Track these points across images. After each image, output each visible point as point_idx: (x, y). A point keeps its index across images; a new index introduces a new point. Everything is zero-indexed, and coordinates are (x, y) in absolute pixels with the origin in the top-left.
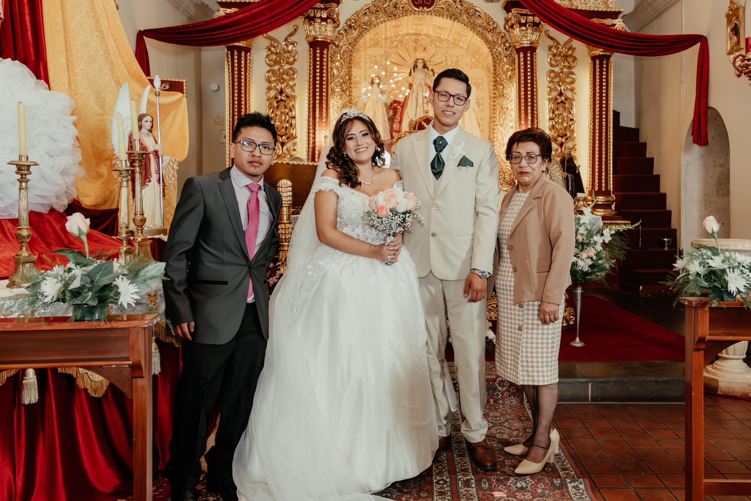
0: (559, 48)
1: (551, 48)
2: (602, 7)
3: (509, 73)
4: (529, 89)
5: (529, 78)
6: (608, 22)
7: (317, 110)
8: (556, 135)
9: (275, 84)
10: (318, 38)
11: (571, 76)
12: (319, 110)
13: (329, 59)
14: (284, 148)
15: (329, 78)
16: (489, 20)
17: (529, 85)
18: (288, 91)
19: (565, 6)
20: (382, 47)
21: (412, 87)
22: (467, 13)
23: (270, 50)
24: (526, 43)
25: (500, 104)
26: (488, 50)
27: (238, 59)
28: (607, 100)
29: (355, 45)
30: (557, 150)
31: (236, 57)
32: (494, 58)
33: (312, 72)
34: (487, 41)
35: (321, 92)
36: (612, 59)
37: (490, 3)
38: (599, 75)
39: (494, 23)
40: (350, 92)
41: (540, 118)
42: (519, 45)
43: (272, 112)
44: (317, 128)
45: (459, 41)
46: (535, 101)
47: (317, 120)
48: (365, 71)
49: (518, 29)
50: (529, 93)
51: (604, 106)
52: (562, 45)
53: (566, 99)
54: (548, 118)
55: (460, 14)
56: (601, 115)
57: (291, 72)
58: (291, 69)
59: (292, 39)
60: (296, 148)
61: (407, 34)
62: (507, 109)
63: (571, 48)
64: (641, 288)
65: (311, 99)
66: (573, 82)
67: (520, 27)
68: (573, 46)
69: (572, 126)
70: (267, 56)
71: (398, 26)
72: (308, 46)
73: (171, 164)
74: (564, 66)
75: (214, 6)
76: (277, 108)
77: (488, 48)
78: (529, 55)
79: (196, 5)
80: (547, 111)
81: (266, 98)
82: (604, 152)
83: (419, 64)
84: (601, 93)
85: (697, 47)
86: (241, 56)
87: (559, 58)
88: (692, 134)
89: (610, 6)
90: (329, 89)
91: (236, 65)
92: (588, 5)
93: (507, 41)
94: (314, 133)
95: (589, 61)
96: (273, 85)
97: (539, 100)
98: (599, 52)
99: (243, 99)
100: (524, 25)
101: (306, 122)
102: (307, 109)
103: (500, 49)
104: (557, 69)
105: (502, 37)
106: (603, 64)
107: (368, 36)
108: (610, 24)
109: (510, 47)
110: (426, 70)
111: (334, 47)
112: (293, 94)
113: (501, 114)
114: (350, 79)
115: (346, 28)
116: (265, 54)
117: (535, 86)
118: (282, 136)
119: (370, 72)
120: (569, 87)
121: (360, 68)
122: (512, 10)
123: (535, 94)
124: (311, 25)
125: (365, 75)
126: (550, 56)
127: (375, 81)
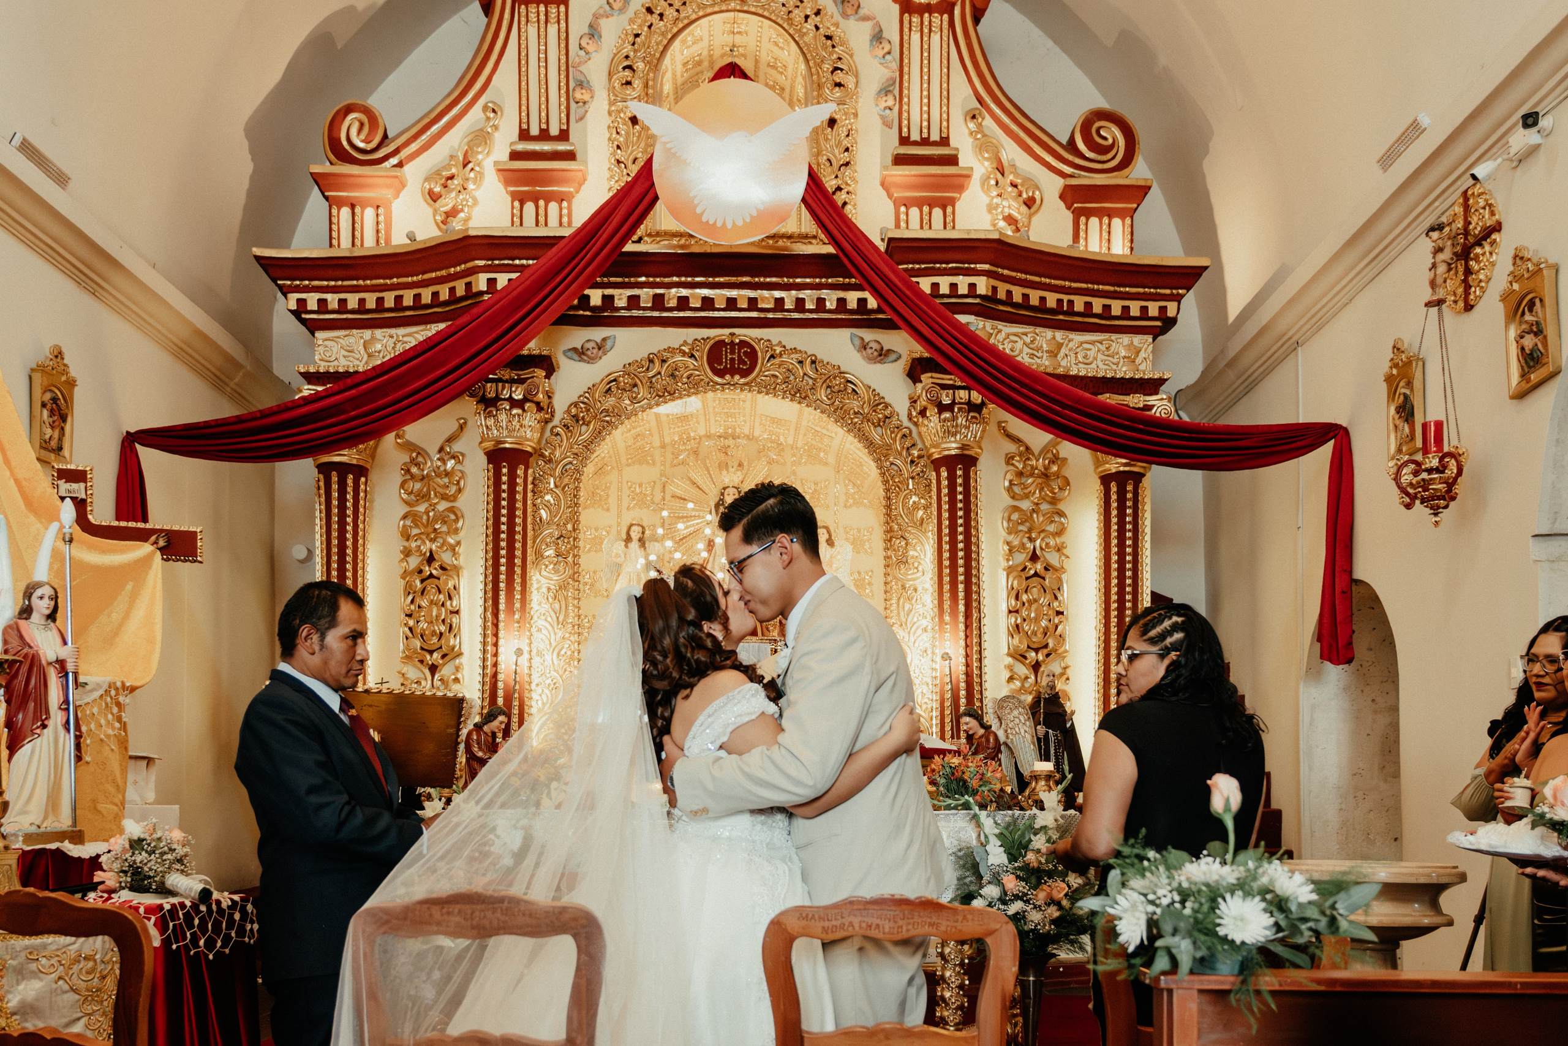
0: (1028, 459)
1: (1012, 458)
2: (1124, 369)
3: (920, 513)
4: (961, 546)
5: (960, 521)
6: (1136, 400)
7: (503, 594)
8: (1024, 646)
9: (419, 543)
10: (504, 442)
11: (1057, 519)
12: (506, 595)
13: (530, 487)
14: (437, 677)
15: (530, 527)
16: (876, 400)
17: (961, 538)
18: (446, 557)
19: (1042, 369)
20: (654, 464)
21: (713, 547)
22: (829, 387)
23: (408, 471)
24: (952, 447)
25: (898, 580)
26: (873, 465)
27: (339, 490)
28: (1136, 569)
29: (588, 458)
30: (1027, 678)
31: (335, 487)
32: (886, 481)
33: (491, 513)
34: (870, 445)
35: (511, 557)
36: (1146, 482)
37: (878, 366)
38: (1118, 516)
39: (887, 407)
40: (575, 556)
41: (986, 610)
42: (940, 453)
43: (412, 601)
44: (501, 634)
45: (819, 449)
46: (974, 572)
47: (502, 616)
48: (618, 515)
49: (935, 419)
50: (961, 554)
51: (1128, 581)
52: (1036, 453)
53: (1046, 569)
54: (1004, 608)
55: (813, 388)
57: (453, 517)
58: (452, 510)
59: (457, 447)
60: (459, 676)
61: (709, 436)
62: (916, 590)
63: (1055, 459)
65: (490, 571)
66: (1060, 533)
67: (940, 413)
68: (1061, 455)
69: (1060, 628)
70: (402, 486)
71: (686, 418)
72: (484, 459)
73: (113, 693)
74: (1042, 498)
75: (294, 380)
76: (422, 593)
77: (877, 460)
80: (1004, 594)
81: (399, 572)
83: (727, 498)
84: (1121, 554)
85: (1325, 452)
86: (346, 485)
87: (1030, 481)
88: (1319, 640)
89: (1142, 367)
90: (530, 551)
91: (335, 503)
92: (1094, 366)
93: (914, 445)
94: (496, 645)
95: (1096, 486)
96: (414, 545)
97: (984, 569)
98: (1116, 465)
100: (949, 408)
101: (480, 622)
102: (481, 594)
103: (898, 462)
104: (1026, 505)
105: (904, 436)
106: (1126, 492)
107: (619, 437)
108: (1141, 405)
109: (920, 457)
111: (540, 463)
112: (455, 562)
113: (901, 601)
114: (574, 530)
115: (569, 421)
116: (399, 480)
117: (973, 540)
118: (431, 652)
119: (628, 518)
120: (1052, 543)
121: (608, 510)
122: (923, 377)
123: (974, 556)
124: (489, 415)
125: (619, 524)
126: (1009, 476)
127: (633, 534)
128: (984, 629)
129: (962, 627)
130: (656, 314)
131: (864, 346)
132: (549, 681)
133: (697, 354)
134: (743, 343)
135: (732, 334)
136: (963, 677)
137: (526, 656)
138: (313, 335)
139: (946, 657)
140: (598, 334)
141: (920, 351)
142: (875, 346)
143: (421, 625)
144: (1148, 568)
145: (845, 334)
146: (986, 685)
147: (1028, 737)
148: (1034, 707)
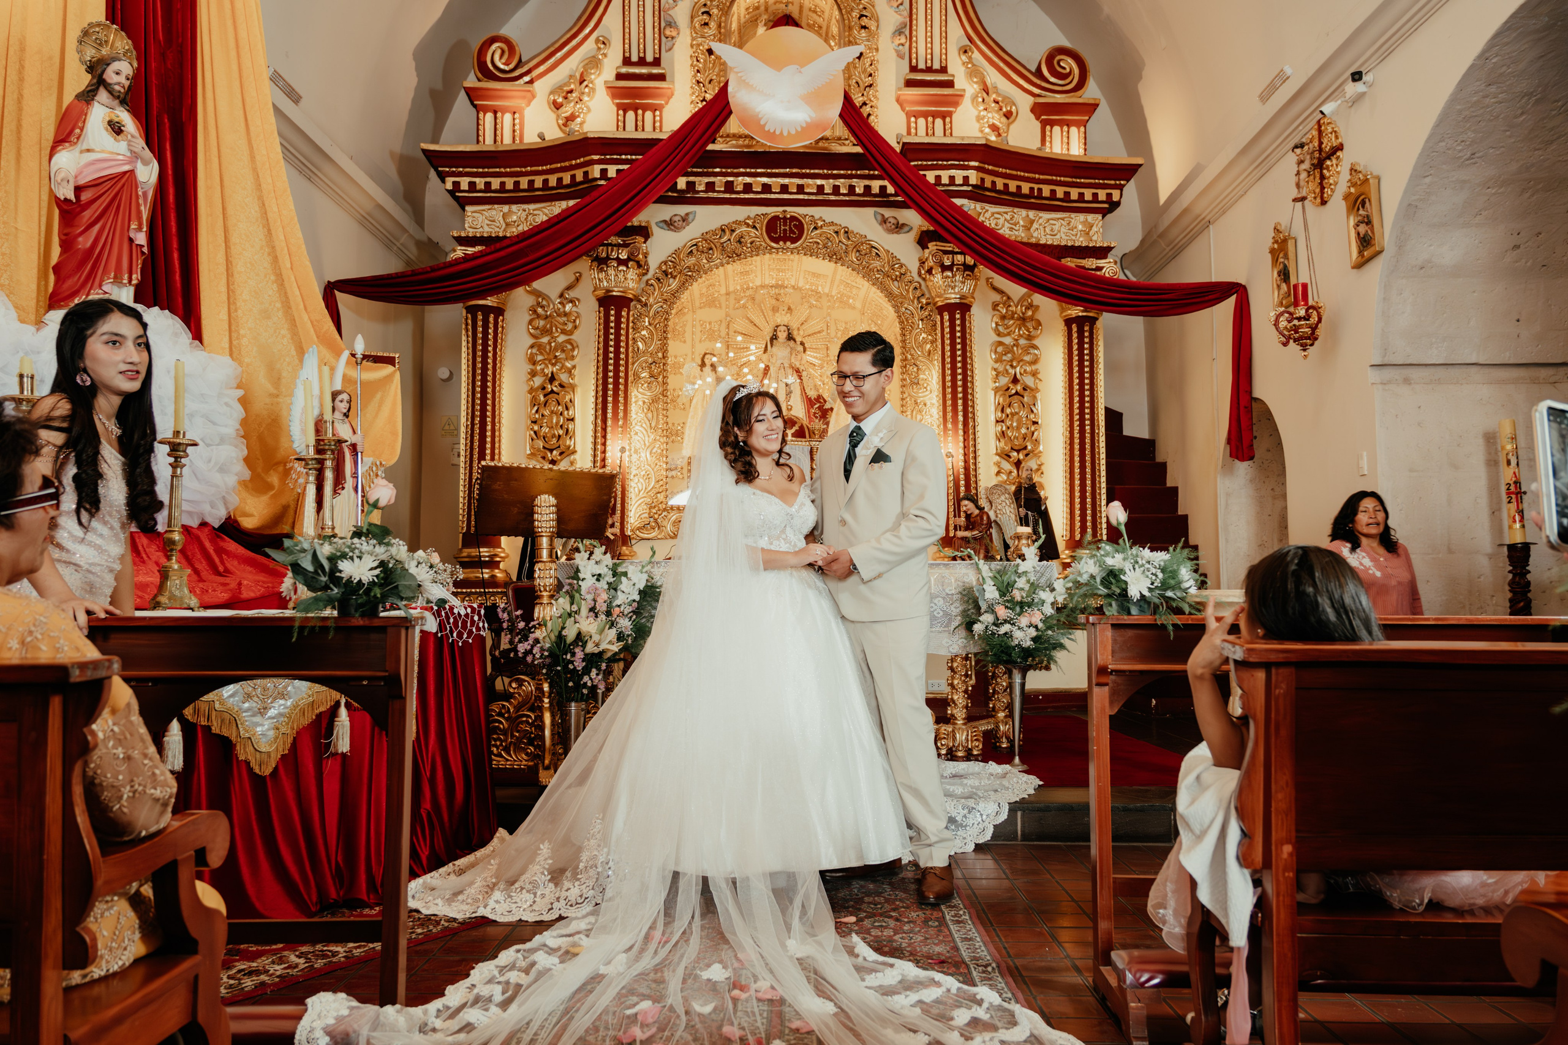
0: (1010, 306)
1: (997, 305)
2: (1081, 239)
3: (928, 346)
4: (959, 371)
5: (959, 353)
6: (1090, 263)
7: (610, 406)
8: (1007, 448)
9: (543, 366)
10: (612, 291)
11: (1032, 351)
12: (613, 407)
13: (631, 325)
15: (630, 355)
16: (894, 261)
17: (959, 365)
18: (564, 377)
19: (1019, 239)
20: (721, 307)
21: (768, 372)
22: (858, 251)
23: (535, 312)
24: (953, 297)
25: (912, 396)
26: (891, 310)
27: (483, 326)
28: (1092, 390)
29: (674, 303)
30: (1011, 472)
31: (480, 323)
32: (901, 322)
33: (601, 345)
34: (890, 295)
35: (616, 377)
36: (1099, 324)
37: (895, 235)
38: (1078, 349)
39: (902, 266)
40: (664, 377)
41: (979, 419)
42: (942, 302)
43: (537, 411)
44: (609, 436)
45: (849, 297)
46: (970, 391)
47: (609, 423)
48: (693, 346)
49: (939, 276)
50: (960, 377)
51: (1087, 399)
52: (1015, 302)
53: (1024, 389)
54: (993, 418)
55: (846, 252)
56: (1082, 414)
57: (569, 347)
58: (569, 342)
59: (572, 294)
61: (762, 287)
62: (925, 405)
63: (1030, 306)
64: (1154, 702)
65: (600, 388)
66: (1035, 362)
67: (943, 272)
68: (1035, 303)
69: (1036, 434)
70: (530, 322)
71: (747, 273)
72: (596, 304)
74: (1020, 336)
75: (447, 244)
76: (545, 405)
77: (894, 306)
78: (958, 316)
79: (419, 244)
80: (993, 408)
81: (527, 388)
82: (1088, 476)
83: (779, 334)
84: (1081, 378)
85: (1231, 302)
86: (488, 322)
87: (1011, 322)
88: (1229, 443)
89: (1095, 238)
90: (631, 373)
91: (480, 335)
92: (1058, 237)
93: (923, 295)
94: (604, 444)
95: (1061, 326)
96: (539, 368)
97: (977, 389)
98: (1076, 311)
99: (489, 390)
100: (950, 268)
101: (592, 427)
102: (593, 406)
103: (911, 308)
104: (1008, 340)
105: (915, 288)
106: (1084, 331)
107: (697, 288)
108: (1094, 267)
109: (928, 304)
110: (792, 343)
111: (639, 306)
112: (571, 382)
114: (665, 358)
115: (659, 275)
116: (528, 318)
117: (969, 367)
118: (551, 451)
119: (701, 349)
120: (1028, 369)
121: (685, 342)
122: (930, 245)
123: (969, 379)
124: (602, 270)
125: (693, 353)
126: (996, 319)
127: (706, 361)
128: (978, 434)
129: (961, 432)
130: (727, 196)
131: (884, 221)
132: (643, 473)
133: (758, 226)
134: (793, 218)
135: (785, 211)
136: (962, 471)
137: (627, 453)
138: (464, 210)
139: (949, 455)
140: (682, 210)
141: (927, 226)
142: (893, 221)
143: (543, 429)
144: (1102, 389)
145: (870, 211)
146: (980, 477)
147: (1013, 516)
148: (1017, 494)
